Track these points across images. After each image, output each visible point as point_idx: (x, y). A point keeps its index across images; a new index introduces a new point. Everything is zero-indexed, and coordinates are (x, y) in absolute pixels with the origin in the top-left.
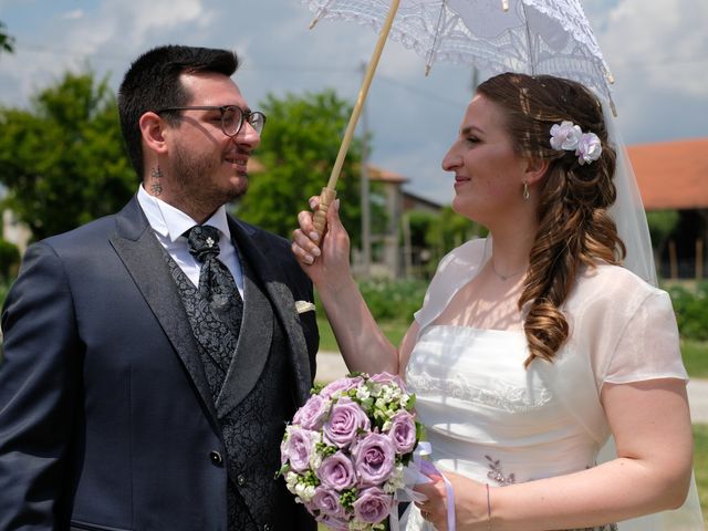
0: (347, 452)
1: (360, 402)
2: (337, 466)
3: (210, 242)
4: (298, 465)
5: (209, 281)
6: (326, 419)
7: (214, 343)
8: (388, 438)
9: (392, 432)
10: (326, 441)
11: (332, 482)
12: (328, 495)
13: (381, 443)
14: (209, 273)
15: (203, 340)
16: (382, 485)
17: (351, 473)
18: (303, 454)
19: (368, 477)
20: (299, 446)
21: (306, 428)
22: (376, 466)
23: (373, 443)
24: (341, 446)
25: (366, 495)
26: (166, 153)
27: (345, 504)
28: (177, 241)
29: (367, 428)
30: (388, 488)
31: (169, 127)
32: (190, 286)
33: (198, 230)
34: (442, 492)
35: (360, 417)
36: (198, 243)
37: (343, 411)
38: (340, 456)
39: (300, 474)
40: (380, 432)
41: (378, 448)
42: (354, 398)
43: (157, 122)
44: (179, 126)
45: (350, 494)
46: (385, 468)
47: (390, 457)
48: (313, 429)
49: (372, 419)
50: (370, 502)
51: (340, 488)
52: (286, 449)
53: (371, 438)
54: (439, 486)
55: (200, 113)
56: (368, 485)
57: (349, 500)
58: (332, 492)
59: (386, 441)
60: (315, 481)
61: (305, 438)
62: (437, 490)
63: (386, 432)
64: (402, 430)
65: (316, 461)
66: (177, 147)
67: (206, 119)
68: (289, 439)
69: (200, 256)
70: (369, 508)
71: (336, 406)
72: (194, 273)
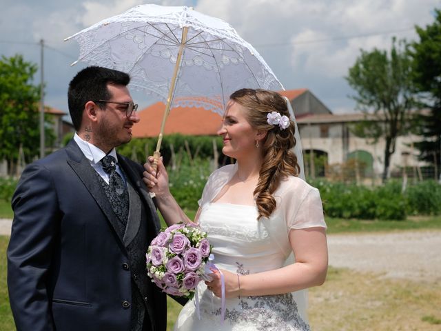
0: (180, 256)
1: (186, 234)
2: (175, 263)
3: (112, 163)
4: (156, 262)
5: (114, 183)
6: (170, 242)
7: (120, 212)
8: (199, 250)
9: (200, 247)
10: (170, 251)
11: (173, 270)
12: (170, 276)
13: (196, 252)
14: (113, 178)
15: (115, 210)
16: (195, 272)
17: (182, 265)
18: (159, 258)
19: (190, 267)
20: (157, 254)
21: (160, 246)
22: (193, 262)
23: (192, 252)
24: (178, 253)
25: (189, 275)
26: (96, 122)
27: (179, 280)
28: (98, 163)
29: (189, 245)
30: (198, 273)
31: (99, 109)
32: (106, 185)
33: (107, 158)
34: (219, 277)
35: (186, 241)
36: (108, 164)
37: (178, 238)
38: (177, 258)
39: (157, 267)
40: (195, 247)
41: (194, 254)
42: (182, 233)
43: (93, 106)
44: (105, 110)
45: (181, 275)
46: (197, 263)
47: (200, 258)
48: (164, 246)
49: (191, 241)
50: (190, 279)
51: (176, 272)
52: (149, 256)
53: (191, 250)
54: (217, 274)
55: (116, 105)
56: (190, 271)
57: (181, 277)
58: (173, 275)
59: (198, 251)
60: (164, 269)
61: (160, 250)
62: (217, 276)
63: (198, 247)
64: (204, 247)
65: (166, 260)
66: (103, 119)
67: (118, 108)
68: (151, 252)
69: (108, 170)
70: (189, 281)
71: (175, 236)
72: (106, 179)
